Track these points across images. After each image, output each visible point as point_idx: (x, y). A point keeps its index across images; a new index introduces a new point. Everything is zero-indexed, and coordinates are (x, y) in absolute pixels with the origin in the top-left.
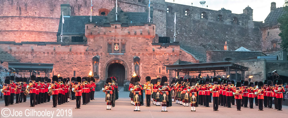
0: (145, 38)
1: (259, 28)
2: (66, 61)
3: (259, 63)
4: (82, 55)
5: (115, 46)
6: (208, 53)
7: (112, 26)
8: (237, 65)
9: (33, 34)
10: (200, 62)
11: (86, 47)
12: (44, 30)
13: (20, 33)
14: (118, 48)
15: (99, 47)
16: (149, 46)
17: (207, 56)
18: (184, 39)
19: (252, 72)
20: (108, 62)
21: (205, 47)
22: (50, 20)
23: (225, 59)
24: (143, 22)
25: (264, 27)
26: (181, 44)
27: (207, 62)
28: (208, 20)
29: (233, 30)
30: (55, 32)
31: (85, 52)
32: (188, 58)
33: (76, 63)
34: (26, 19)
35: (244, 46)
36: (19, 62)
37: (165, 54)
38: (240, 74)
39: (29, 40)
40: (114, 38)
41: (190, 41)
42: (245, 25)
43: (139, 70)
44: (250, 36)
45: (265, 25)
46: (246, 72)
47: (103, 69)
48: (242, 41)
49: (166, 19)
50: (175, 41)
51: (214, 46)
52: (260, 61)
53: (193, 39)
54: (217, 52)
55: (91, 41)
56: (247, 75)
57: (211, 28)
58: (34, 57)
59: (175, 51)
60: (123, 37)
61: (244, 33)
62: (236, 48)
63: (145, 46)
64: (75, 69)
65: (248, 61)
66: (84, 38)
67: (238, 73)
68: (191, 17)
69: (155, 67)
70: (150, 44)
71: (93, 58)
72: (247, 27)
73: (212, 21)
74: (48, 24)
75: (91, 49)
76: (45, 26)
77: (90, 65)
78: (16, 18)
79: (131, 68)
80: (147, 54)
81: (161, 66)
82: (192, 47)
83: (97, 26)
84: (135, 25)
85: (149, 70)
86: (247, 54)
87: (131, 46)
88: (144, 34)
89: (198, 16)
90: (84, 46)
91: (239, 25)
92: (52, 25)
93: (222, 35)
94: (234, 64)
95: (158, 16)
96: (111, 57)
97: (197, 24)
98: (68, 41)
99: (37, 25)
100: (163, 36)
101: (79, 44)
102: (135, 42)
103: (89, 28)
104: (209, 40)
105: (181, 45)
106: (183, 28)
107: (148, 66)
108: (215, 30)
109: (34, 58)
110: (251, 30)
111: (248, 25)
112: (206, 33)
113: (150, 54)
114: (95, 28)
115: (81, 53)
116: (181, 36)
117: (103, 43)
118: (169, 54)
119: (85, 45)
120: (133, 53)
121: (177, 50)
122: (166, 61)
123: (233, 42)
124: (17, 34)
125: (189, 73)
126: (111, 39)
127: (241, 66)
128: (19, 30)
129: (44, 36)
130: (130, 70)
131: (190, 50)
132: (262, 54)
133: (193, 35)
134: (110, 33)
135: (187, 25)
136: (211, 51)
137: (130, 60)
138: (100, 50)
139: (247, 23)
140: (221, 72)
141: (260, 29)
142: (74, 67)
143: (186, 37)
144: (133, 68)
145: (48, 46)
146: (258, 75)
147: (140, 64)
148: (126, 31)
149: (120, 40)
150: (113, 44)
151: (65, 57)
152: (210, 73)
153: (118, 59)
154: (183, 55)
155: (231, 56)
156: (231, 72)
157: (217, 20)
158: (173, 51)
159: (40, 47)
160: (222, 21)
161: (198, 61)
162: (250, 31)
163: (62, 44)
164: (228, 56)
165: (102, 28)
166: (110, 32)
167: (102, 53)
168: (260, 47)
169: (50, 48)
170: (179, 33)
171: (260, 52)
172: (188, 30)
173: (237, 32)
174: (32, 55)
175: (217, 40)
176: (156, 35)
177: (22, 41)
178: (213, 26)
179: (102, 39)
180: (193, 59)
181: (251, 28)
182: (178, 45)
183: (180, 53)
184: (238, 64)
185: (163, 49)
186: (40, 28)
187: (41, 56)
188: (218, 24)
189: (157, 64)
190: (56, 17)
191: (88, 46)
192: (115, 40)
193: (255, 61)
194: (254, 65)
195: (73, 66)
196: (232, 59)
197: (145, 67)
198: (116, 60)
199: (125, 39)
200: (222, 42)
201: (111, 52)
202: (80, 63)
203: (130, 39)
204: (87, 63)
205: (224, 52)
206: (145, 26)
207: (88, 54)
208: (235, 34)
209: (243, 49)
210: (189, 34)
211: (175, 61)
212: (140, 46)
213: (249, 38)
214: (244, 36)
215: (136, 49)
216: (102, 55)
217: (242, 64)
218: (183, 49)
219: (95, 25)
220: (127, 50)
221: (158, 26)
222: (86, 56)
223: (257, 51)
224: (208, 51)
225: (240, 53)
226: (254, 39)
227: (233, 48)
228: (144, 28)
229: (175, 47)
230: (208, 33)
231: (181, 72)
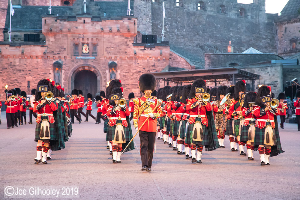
0: (123, 36)
1: (273, 22)
2: (17, 67)
3: (273, 70)
4: (39, 60)
5: (84, 48)
6: (207, 56)
7: (79, 21)
8: (245, 72)
10: (196, 69)
11: (44, 49)
14: (87, 50)
15: (62, 48)
16: (130, 47)
17: (205, 61)
18: (175, 37)
19: (264, 81)
20: (75, 68)
21: (202, 49)
23: (229, 64)
24: (120, 15)
25: (280, 20)
26: (171, 44)
27: (205, 69)
28: (206, 12)
29: (240, 25)
30: (0, 27)
31: (43, 55)
32: (181, 62)
35: (254, 46)
37: (150, 57)
38: (249, 84)
40: (82, 37)
41: (182, 40)
42: (255, 19)
44: (262, 33)
45: (281, 18)
46: (256, 82)
47: (68, 78)
48: (252, 41)
49: (151, 11)
50: (163, 41)
51: (215, 47)
52: (275, 66)
53: (187, 38)
54: (218, 55)
55: (51, 40)
57: (211, 23)
59: (164, 54)
60: (94, 35)
61: (254, 29)
62: (243, 49)
63: (124, 47)
64: (29, 78)
65: (259, 66)
66: (41, 36)
68: (185, 9)
69: (137, 75)
70: (130, 44)
71: (54, 63)
72: (258, 21)
73: (212, 13)
75: (51, 52)
77: (50, 74)
79: (105, 77)
80: (126, 58)
82: (186, 48)
83: (59, 20)
84: (110, 19)
85: (130, 79)
86: (257, 58)
87: (105, 47)
88: (122, 31)
89: (193, 7)
90: (41, 47)
91: (248, 18)
93: (226, 32)
94: (241, 70)
95: (141, 7)
96: (78, 62)
97: (193, 18)
98: (19, 40)
100: (147, 34)
101: (34, 45)
102: (111, 42)
103: (48, 23)
104: (208, 39)
105: (172, 46)
106: (174, 24)
107: (128, 74)
108: (216, 25)
110: (263, 25)
111: (260, 19)
112: (204, 30)
113: (131, 58)
114: (56, 22)
115: (37, 57)
116: (172, 34)
117: (67, 43)
118: (156, 58)
119: (43, 46)
120: (108, 56)
121: (165, 53)
122: (151, 68)
123: (239, 41)
125: (182, 83)
126: (78, 37)
127: (250, 73)
130: (103, 80)
131: (183, 52)
132: (277, 57)
133: (187, 33)
134: (76, 30)
135: (179, 19)
136: (211, 53)
137: (105, 66)
138: (63, 53)
139: (258, 16)
140: (224, 82)
141: (275, 24)
142: (28, 76)
143: (177, 35)
144: (108, 76)
146: (272, 85)
147: (117, 71)
148: (98, 26)
149: (90, 40)
150: (81, 44)
151: (15, 62)
152: (210, 83)
153: (88, 65)
154: (173, 60)
155: (237, 60)
157: (218, 12)
158: (161, 54)
160: (226, 13)
161: (193, 67)
162: (261, 27)
163: (10, 44)
164: (233, 60)
165: (65, 23)
166: (76, 28)
167: (66, 57)
168: (274, 48)
170: (168, 30)
171: (275, 54)
172: (181, 26)
173: (244, 28)
175: (219, 39)
176: (138, 32)
178: (213, 20)
179: (65, 38)
180: (188, 64)
181: (263, 23)
182: (167, 45)
183: (171, 57)
184: (247, 70)
185: (148, 51)
188: (220, 17)
189: (141, 71)
190: (2, 8)
191: (47, 47)
192: (83, 39)
193: (269, 67)
194: (267, 72)
195: (26, 74)
196: (238, 64)
197: (123, 76)
198: (85, 66)
199: (97, 38)
200: (225, 41)
201: (78, 56)
202: (36, 70)
203: (104, 37)
204: (46, 70)
205: (228, 55)
206: (124, 21)
207: (46, 58)
208: (243, 31)
209: (253, 51)
210: (181, 32)
211: (163, 67)
212: (117, 47)
213: (260, 36)
214: (254, 34)
215: (112, 51)
216: (65, 59)
217: (251, 71)
218: (173, 51)
219: (56, 18)
220: (100, 52)
221: (141, 20)
222: (44, 61)
223: (271, 54)
224: (207, 54)
225: (249, 56)
226: (268, 37)
227: (239, 50)
228: (123, 23)
229: (163, 49)
230: (207, 29)
231: (172, 81)
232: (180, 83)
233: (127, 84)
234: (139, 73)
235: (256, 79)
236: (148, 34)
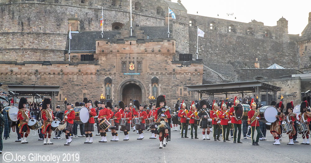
0: (164, 55)
2: (75, 82)
3: (293, 83)
4: (93, 76)
5: (131, 65)
6: (236, 72)
7: (126, 43)
8: (268, 85)
9: (38, 52)
10: (227, 82)
11: (98, 67)
12: (50, 48)
13: (23, 52)
14: (133, 67)
15: (112, 66)
16: (169, 65)
17: (235, 75)
18: (209, 55)
19: (285, 92)
20: (123, 83)
21: (233, 65)
22: (57, 37)
23: (256, 78)
24: (161, 38)
25: (301, 40)
26: (205, 61)
27: (235, 82)
28: (236, 34)
29: (265, 45)
30: (62, 49)
31: (96, 72)
32: (214, 77)
33: (86, 85)
34: (30, 35)
35: (278, 63)
36: (22, 84)
37: (187, 73)
38: (271, 95)
39: (33, 59)
40: (129, 56)
41: (216, 58)
42: (279, 39)
43: (157, 92)
44: (285, 51)
45: (302, 38)
46: (278, 93)
47: (117, 91)
48: (276, 58)
49: (188, 34)
50: (197, 59)
51: (244, 63)
52: (294, 80)
53: (220, 56)
54: (246, 71)
55: (103, 59)
56: (279, 96)
57: (240, 43)
58: (38, 78)
59: (198, 70)
60: (139, 55)
61: (278, 48)
62: (269, 65)
63: (164, 64)
64: (85, 91)
65: (280, 80)
66: (95, 56)
67: (269, 94)
68: (217, 31)
69: (176, 88)
70: (170, 62)
71: (106, 79)
72: (282, 41)
73: (241, 35)
74: (55, 40)
75: (103, 69)
76: (51, 43)
77: (102, 87)
78: (18, 34)
79: (148, 90)
80: (166, 74)
81: (182, 87)
82: (219, 64)
83: (110, 43)
84: (152, 41)
85: (169, 92)
86: (280, 72)
87: (148, 65)
88: (162, 51)
89: (225, 30)
91: (273, 38)
92: (59, 42)
93: (253, 51)
94: (264, 83)
95: (180, 30)
96: (126, 77)
97: (224, 39)
98: (77, 60)
99: (42, 42)
101: (89, 64)
102: (153, 61)
103: (100, 45)
104: (238, 57)
106: (208, 44)
107: (168, 87)
108: (245, 45)
109: (38, 80)
110: (286, 44)
111: (283, 39)
112: (234, 49)
113: (170, 74)
114: (107, 44)
115: (91, 74)
116: (206, 53)
117: (116, 61)
118: (192, 74)
119: (96, 65)
120: (151, 73)
121: (200, 69)
122: (188, 81)
123: (265, 58)
124: (20, 52)
125: (213, 95)
126: (125, 57)
127: (272, 86)
128: (22, 48)
129: (50, 55)
130: (147, 92)
131: (215, 68)
132: (298, 72)
133: (220, 51)
134: (124, 51)
135: (212, 40)
136: (240, 69)
137: (148, 80)
138: (113, 70)
139: (282, 36)
140: (250, 93)
141: (296, 43)
143: (211, 54)
144: (151, 90)
145: (54, 66)
146: (292, 95)
147: (158, 85)
148: (142, 47)
149: (135, 58)
150: (128, 63)
151: (73, 78)
152: (238, 94)
153: (134, 80)
154: (207, 75)
155: (262, 74)
156: (261, 93)
157: (246, 34)
158: (196, 70)
159: (44, 67)
160: (253, 35)
161: (225, 81)
162: (285, 46)
163: (70, 64)
164: (260, 74)
165: (115, 45)
167: (116, 73)
168: (296, 63)
169: (56, 68)
170: (203, 49)
171: (297, 69)
172: (214, 46)
173: (270, 47)
174: (36, 76)
175: (248, 57)
176: (176, 51)
177: (25, 61)
178: (242, 41)
179: (115, 58)
180: (220, 78)
181: (286, 42)
182: (201, 62)
183: (204, 72)
184: (269, 83)
185: (185, 68)
186: (46, 45)
187: (46, 78)
188: (248, 38)
189: (178, 85)
190: (63, 33)
191: (100, 65)
192: (130, 58)
193: (289, 80)
194: (287, 85)
195: (83, 88)
196: (263, 78)
197: (164, 89)
198: (131, 81)
199: (141, 57)
200: (253, 58)
201: (126, 72)
202: (91, 85)
203: (147, 57)
204: (99, 84)
205: (255, 71)
206: (164, 42)
207: (99, 74)
208: (268, 49)
209: (276, 66)
210: (214, 51)
211: (198, 81)
212: (159, 64)
213: (284, 54)
214: (278, 52)
215: (154, 68)
216: (115, 75)
217: (273, 84)
218: (207, 67)
219: (107, 41)
220: (144, 69)
221: (180, 42)
222: (97, 77)
223: (292, 69)
224: (236, 70)
225: (273, 71)
226: (290, 55)
227: (265, 66)
228: (163, 44)
229: (197, 65)
230: (237, 49)
231: (205, 93)
232: (211, 95)
233: (167, 96)
234: (177, 87)
235: (277, 91)
236: (186, 53)
